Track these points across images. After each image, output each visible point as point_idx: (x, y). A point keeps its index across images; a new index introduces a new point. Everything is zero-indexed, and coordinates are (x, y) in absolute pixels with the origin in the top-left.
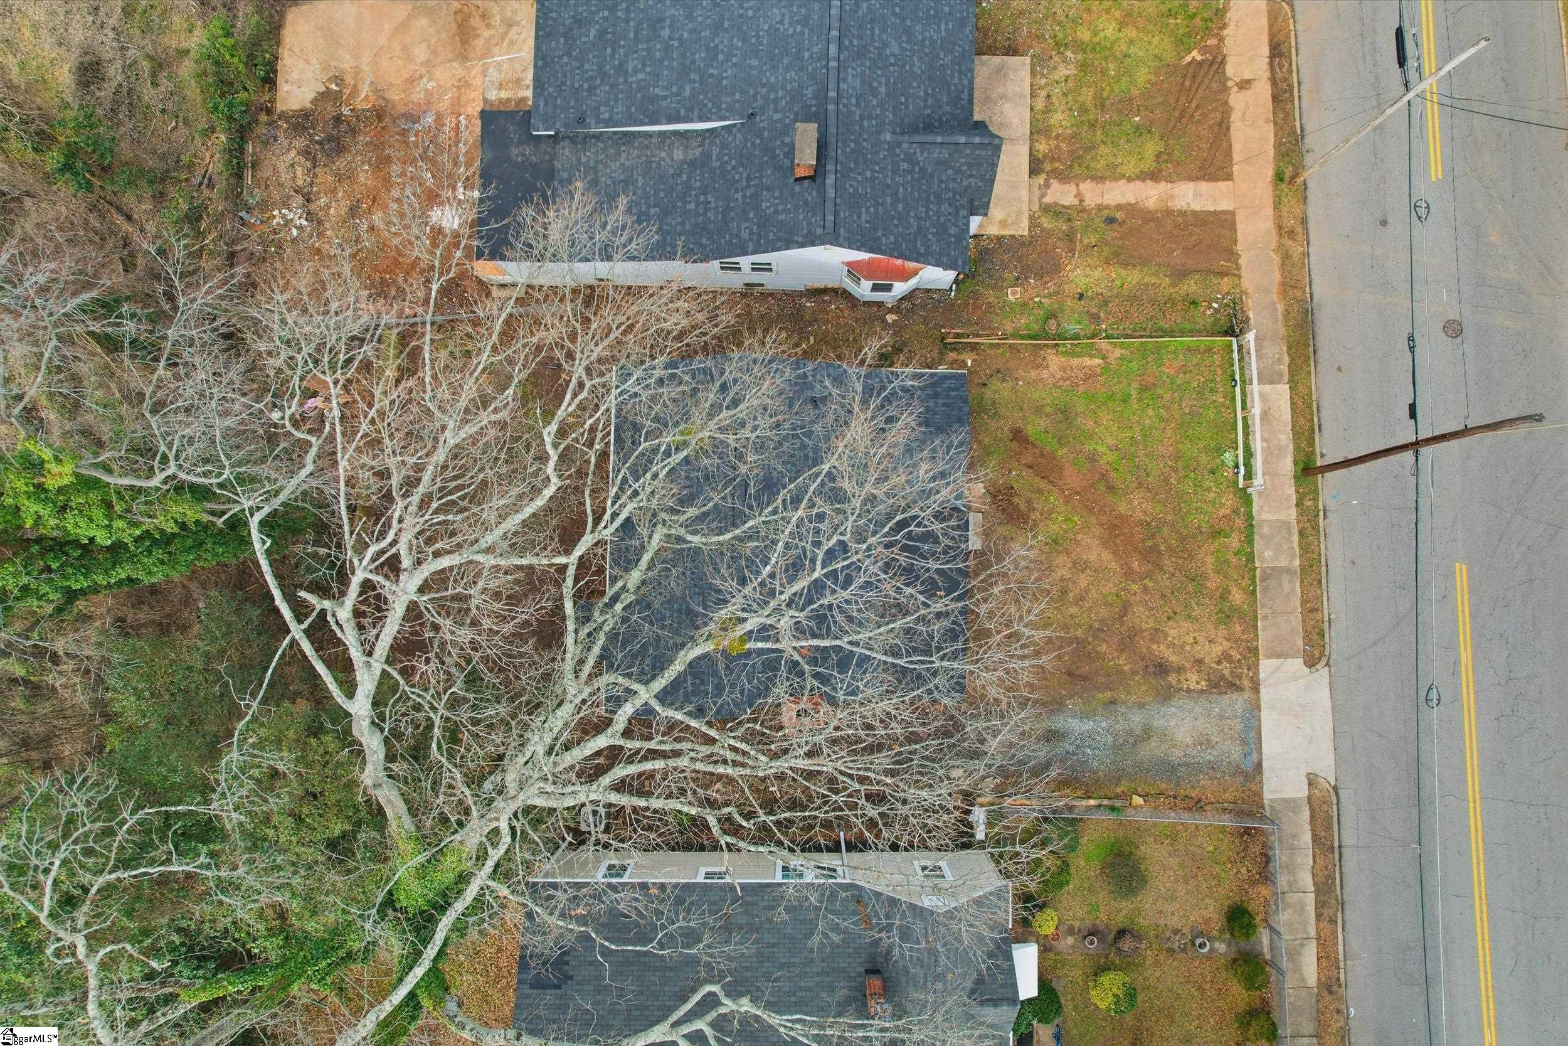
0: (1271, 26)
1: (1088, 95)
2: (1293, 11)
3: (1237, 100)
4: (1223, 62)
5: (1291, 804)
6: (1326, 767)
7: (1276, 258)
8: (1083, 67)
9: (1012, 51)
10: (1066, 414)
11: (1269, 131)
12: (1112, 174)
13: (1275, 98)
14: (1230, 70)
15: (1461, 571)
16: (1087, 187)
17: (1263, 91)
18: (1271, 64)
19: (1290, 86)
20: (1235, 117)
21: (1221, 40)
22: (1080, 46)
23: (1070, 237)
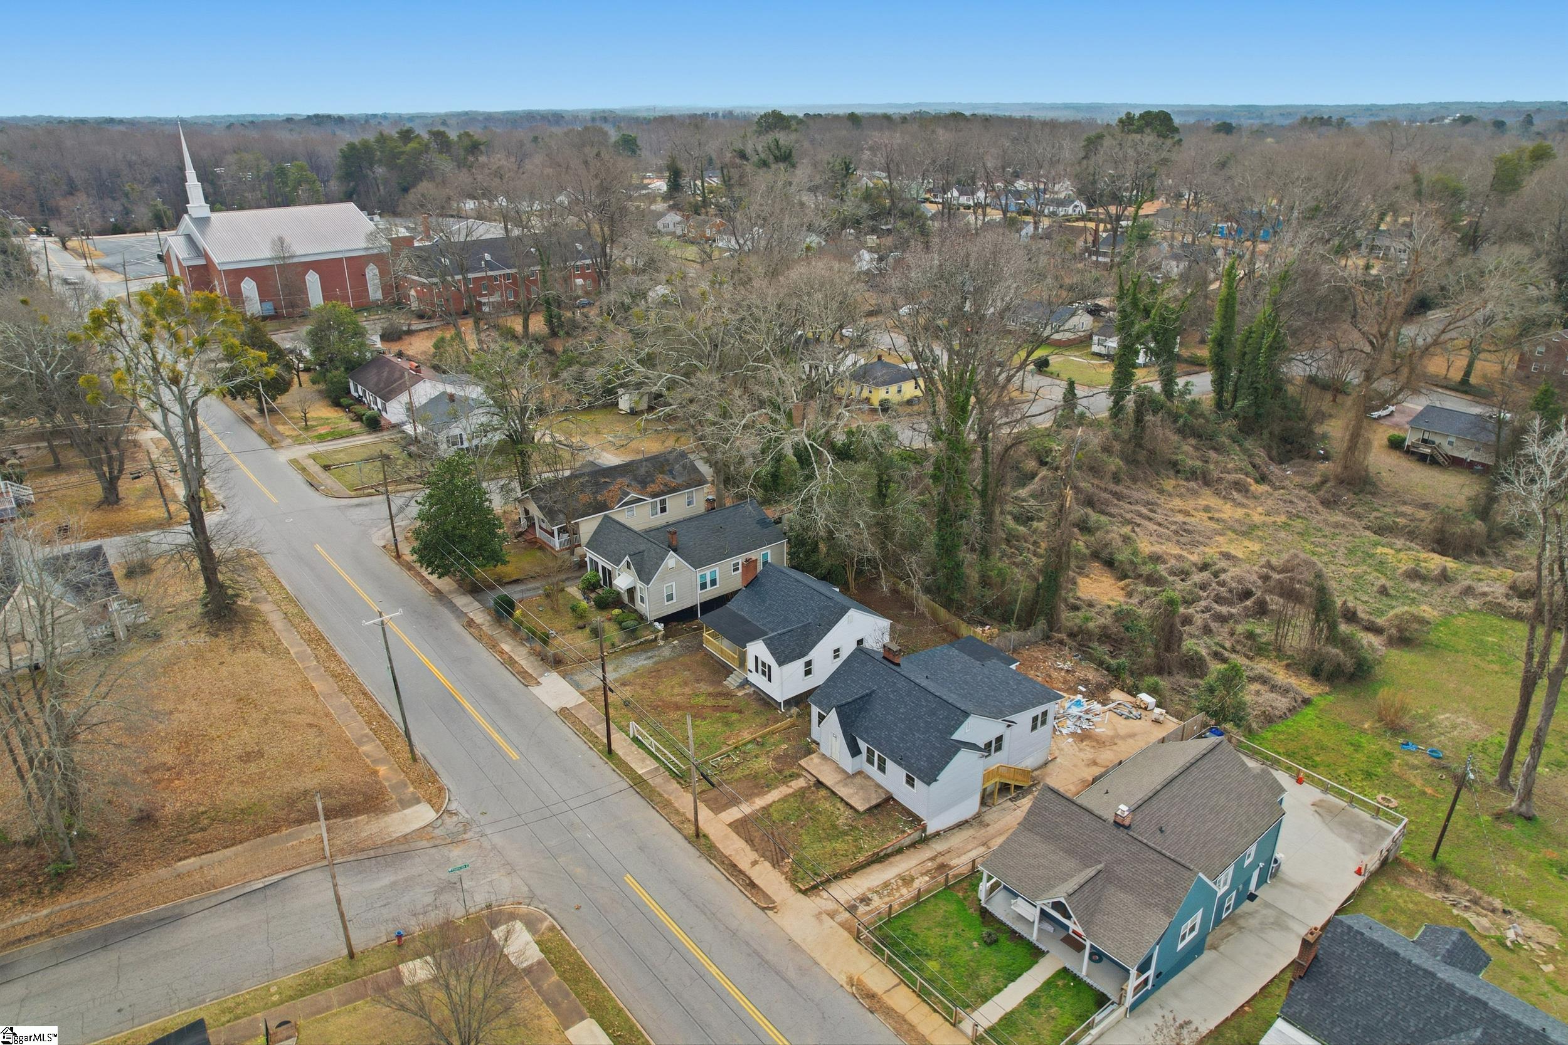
0: (763, 892)
1: (823, 819)
2: (759, 907)
3: (754, 856)
4: (774, 866)
5: (542, 675)
6: (535, 690)
7: (682, 810)
8: (834, 827)
9: (869, 810)
10: (728, 724)
11: (727, 852)
12: (785, 799)
13: (734, 866)
14: (767, 864)
15: (514, 755)
16: (790, 791)
17: (744, 865)
18: (749, 878)
19: (732, 875)
20: (748, 848)
21: (783, 873)
22: (846, 833)
23: (780, 772)
